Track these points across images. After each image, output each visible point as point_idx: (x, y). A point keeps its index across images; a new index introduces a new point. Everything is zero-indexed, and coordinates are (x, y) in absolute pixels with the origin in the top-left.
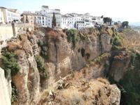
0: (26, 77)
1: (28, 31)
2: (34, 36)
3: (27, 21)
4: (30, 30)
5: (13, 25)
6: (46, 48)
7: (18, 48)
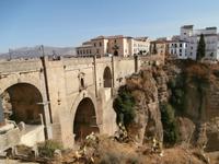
0: (143, 131)
1: (154, 65)
2: (163, 73)
3: (155, 52)
4: (158, 63)
5: (136, 57)
6: (179, 93)
7: (137, 88)
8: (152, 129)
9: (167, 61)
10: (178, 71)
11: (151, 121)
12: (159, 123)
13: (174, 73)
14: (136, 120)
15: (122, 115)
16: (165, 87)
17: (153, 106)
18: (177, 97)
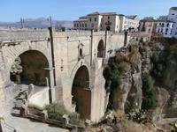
4: (144, 40)
5: (126, 34)
7: (124, 60)
8: (133, 95)
9: (153, 38)
10: (162, 48)
11: (133, 89)
12: (140, 91)
13: (158, 49)
14: (121, 87)
15: (110, 82)
16: (148, 60)
17: (137, 76)
18: (158, 71)
